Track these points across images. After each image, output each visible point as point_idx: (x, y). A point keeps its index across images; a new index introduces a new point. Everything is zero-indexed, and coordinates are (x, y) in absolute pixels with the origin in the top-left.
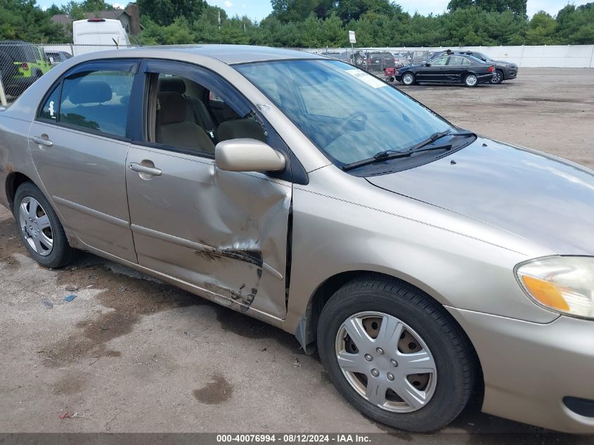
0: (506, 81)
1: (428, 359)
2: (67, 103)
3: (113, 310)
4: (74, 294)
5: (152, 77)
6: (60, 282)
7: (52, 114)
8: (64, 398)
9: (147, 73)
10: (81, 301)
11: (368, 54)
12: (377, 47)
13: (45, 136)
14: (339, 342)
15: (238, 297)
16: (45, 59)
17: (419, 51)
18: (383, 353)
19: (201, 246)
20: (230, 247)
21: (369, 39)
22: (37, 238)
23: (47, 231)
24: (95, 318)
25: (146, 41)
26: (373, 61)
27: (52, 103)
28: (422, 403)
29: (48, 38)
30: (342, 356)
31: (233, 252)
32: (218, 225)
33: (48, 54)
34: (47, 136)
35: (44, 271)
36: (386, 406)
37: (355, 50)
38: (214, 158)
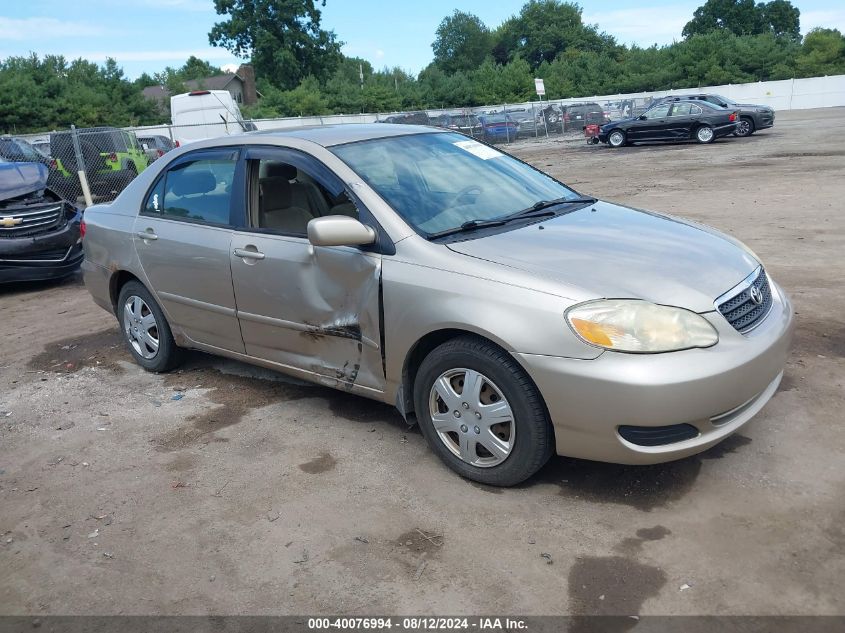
0: (758, 132)
1: (505, 407)
2: (170, 196)
3: (222, 405)
4: (182, 393)
5: (253, 163)
6: (166, 384)
7: (156, 207)
8: (176, 473)
9: (248, 160)
10: (190, 399)
11: (564, 109)
12: (581, 96)
13: (150, 230)
14: (433, 405)
15: (343, 375)
16: (137, 147)
17: (640, 98)
18: (468, 408)
19: (304, 326)
20: (331, 325)
21: (568, 87)
22: (143, 339)
23: (153, 331)
24: (204, 413)
25: (264, 112)
26: (572, 117)
27: (156, 197)
28: (506, 452)
29: (138, 118)
30: (436, 417)
31: (334, 329)
32: (319, 303)
33: (141, 140)
34: (151, 229)
35: (151, 375)
36: (478, 462)
37: (545, 105)
38: (306, 238)
